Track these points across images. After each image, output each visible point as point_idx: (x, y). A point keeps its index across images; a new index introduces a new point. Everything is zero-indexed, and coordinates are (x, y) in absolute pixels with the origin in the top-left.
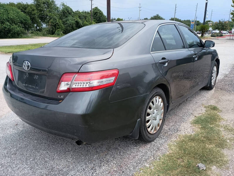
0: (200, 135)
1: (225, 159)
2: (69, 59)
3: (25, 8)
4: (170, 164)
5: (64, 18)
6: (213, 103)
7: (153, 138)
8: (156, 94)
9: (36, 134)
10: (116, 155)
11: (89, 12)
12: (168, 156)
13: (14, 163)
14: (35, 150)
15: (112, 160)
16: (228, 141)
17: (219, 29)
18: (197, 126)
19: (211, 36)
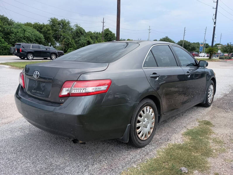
0: (188, 145)
1: (208, 165)
2: (70, 70)
3: (40, 28)
4: (155, 166)
5: (77, 38)
6: (208, 119)
7: (143, 144)
8: (147, 104)
9: (40, 137)
10: (108, 157)
11: (101, 33)
12: (155, 160)
13: (19, 158)
14: (38, 149)
15: (104, 161)
16: (214, 151)
17: (227, 52)
18: (187, 137)
19: (220, 59)
